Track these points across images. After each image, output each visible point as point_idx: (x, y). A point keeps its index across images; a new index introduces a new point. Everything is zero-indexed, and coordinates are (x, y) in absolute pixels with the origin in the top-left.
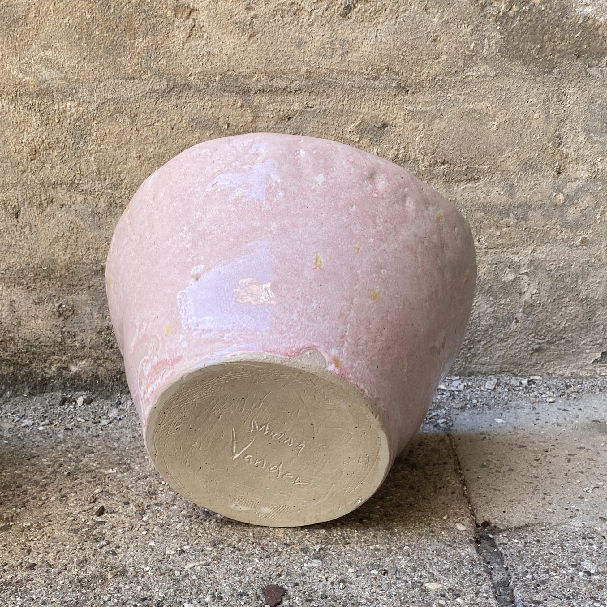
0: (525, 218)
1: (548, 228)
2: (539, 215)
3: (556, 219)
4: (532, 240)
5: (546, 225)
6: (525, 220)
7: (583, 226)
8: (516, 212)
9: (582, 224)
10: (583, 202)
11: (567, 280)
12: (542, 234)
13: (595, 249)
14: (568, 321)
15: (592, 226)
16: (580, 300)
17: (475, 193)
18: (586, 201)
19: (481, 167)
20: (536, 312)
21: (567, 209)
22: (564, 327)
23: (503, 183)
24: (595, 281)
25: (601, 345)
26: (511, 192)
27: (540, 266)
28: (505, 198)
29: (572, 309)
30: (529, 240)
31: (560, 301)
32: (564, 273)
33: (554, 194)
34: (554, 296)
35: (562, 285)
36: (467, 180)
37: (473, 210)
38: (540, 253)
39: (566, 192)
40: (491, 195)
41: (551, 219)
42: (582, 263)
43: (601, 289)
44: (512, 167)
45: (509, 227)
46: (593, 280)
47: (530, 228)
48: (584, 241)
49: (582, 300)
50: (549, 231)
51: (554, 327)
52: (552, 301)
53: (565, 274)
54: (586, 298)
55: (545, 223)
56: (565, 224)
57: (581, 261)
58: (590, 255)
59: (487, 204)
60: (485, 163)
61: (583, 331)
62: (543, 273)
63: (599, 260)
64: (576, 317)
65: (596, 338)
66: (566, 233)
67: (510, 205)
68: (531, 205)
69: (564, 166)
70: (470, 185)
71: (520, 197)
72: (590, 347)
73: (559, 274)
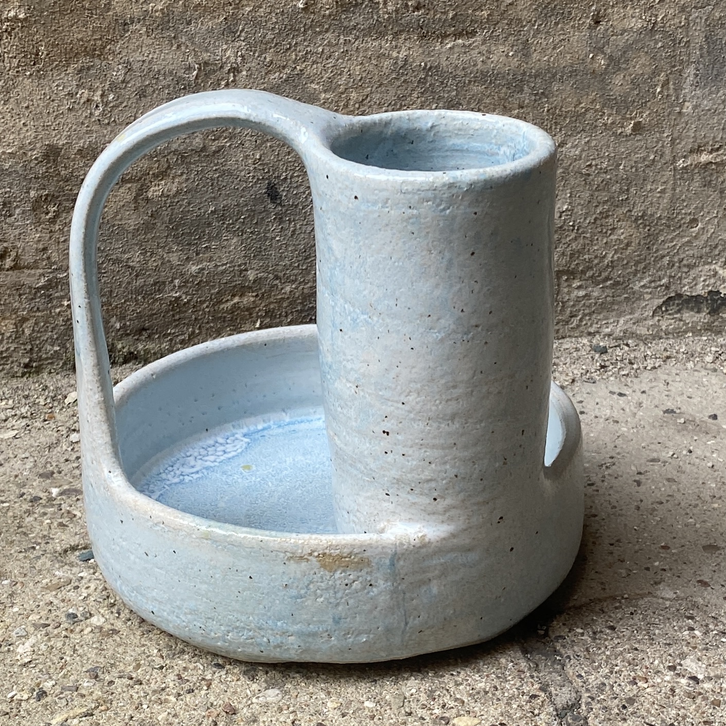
0: (547, 93)
1: (582, 108)
2: (568, 88)
3: (594, 94)
4: (559, 127)
5: (580, 103)
6: (546, 97)
7: (636, 104)
8: (533, 85)
9: (634, 101)
10: (634, 67)
11: (614, 188)
12: (574, 119)
13: (655, 140)
14: (616, 252)
15: (649, 104)
16: (633, 219)
17: (468, 54)
18: (640, 65)
19: (477, 13)
20: (568, 239)
21: (611, 79)
22: (612, 262)
23: (511, 38)
24: (656, 189)
25: (667, 287)
26: (525, 51)
27: (571, 167)
28: (515, 62)
29: (622, 233)
30: (554, 127)
31: (604, 221)
32: (608, 177)
33: (591, 56)
34: (595, 213)
35: (606, 196)
36: (455, 35)
37: (467, 82)
38: (572, 147)
39: (609, 51)
40: (494, 58)
41: (588, 94)
42: (635, 162)
43: (665, 201)
44: (525, 13)
45: (522, 108)
46: (653, 187)
47: (555, 108)
48: (638, 128)
49: (636, 220)
50: (585, 113)
51: (596, 261)
52: (592, 221)
53: (610, 179)
54: (642, 216)
55: (578, 100)
56: (608, 102)
57: (635, 157)
58: (646, 148)
59: (488, 72)
60: (483, 8)
61: (639, 265)
62: (576, 178)
63: (662, 156)
64: (628, 245)
65: (660, 277)
66: (609, 115)
67: (524, 74)
68: (556, 74)
69: (605, 10)
70: (460, 41)
71: (539, 60)
72: (649, 290)
73: (600, 179)
